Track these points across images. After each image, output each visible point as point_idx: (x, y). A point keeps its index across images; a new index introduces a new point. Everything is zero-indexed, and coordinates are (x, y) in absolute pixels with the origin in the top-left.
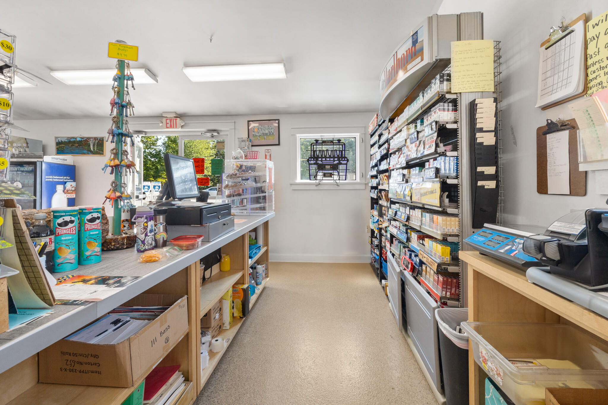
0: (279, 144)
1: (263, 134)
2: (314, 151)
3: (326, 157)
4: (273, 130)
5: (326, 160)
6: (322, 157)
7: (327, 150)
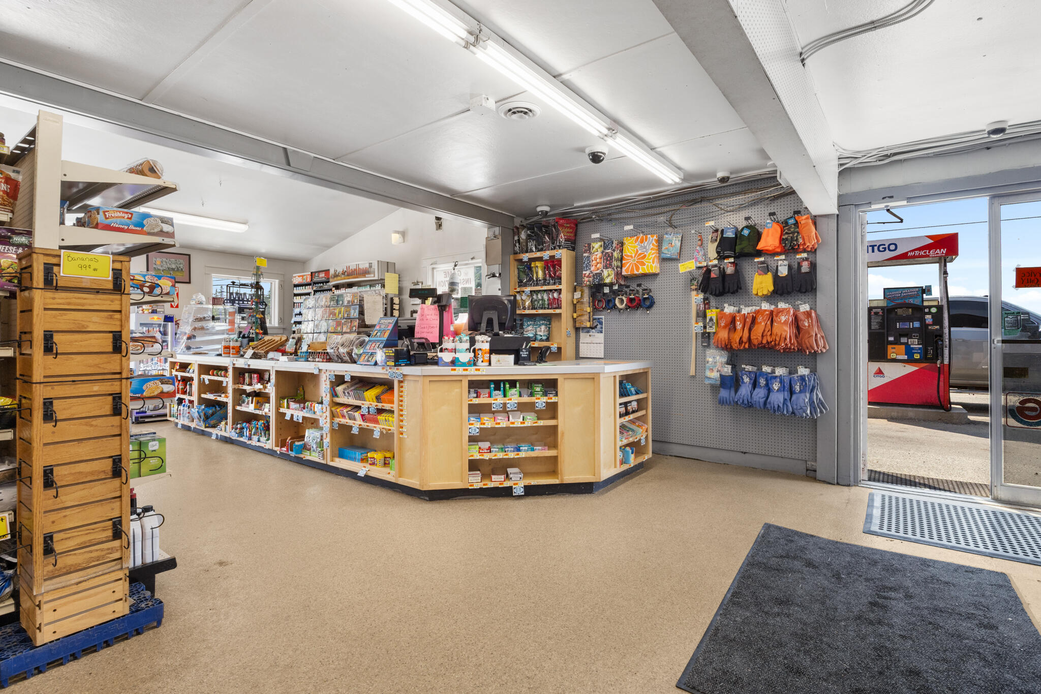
0: (189, 282)
1: (169, 268)
2: (231, 294)
3: (243, 300)
4: (181, 266)
5: (243, 303)
6: (239, 300)
7: (245, 294)
